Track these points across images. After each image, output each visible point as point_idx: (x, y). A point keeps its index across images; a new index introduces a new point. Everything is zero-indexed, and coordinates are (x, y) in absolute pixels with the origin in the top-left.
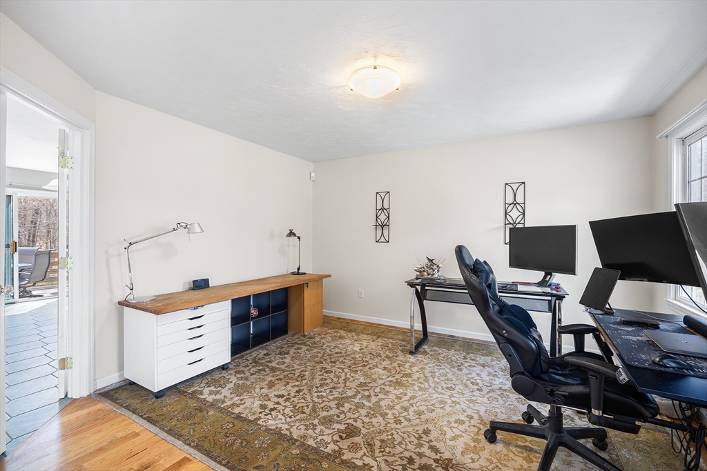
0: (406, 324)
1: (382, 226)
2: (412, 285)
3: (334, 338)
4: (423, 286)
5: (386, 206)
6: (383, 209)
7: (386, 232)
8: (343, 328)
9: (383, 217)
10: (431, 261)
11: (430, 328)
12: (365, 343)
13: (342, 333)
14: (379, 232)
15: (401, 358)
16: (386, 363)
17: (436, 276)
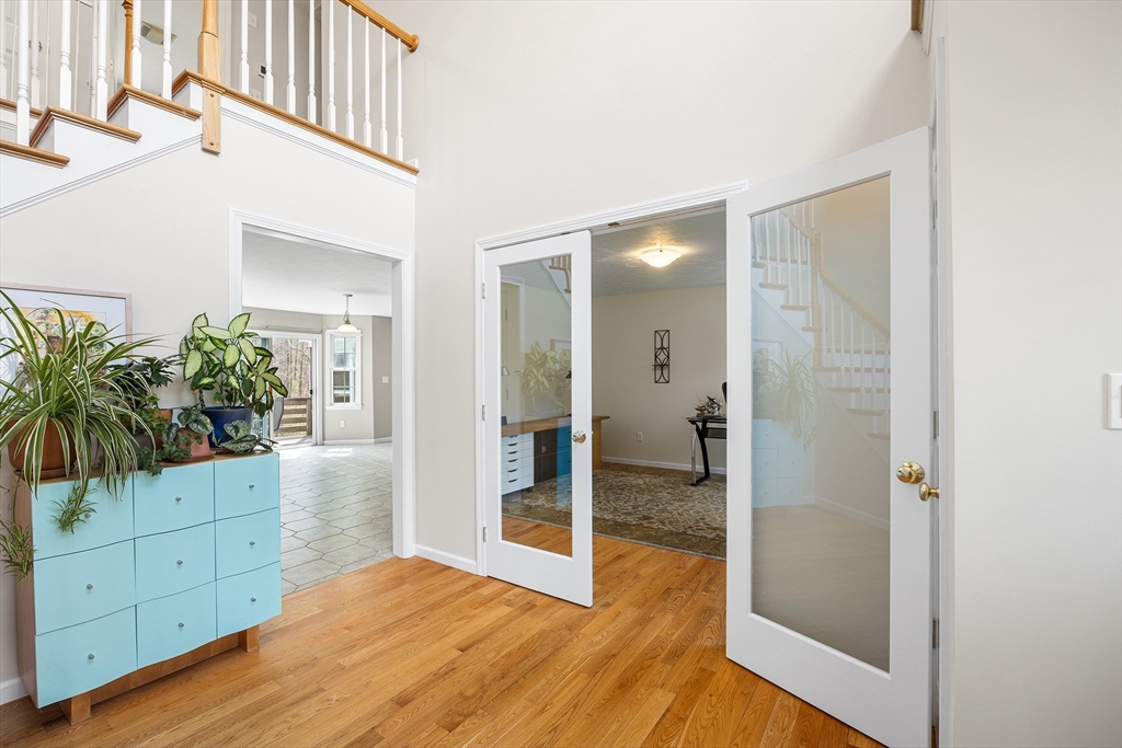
0: (687, 467)
1: (662, 366)
2: (693, 422)
3: (617, 476)
4: (705, 422)
5: (665, 345)
6: (662, 348)
7: (665, 372)
8: (624, 470)
9: (662, 357)
10: (711, 400)
11: (712, 469)
12: (647, 480)
13: (623, 473)
14: (659, 372)
15: (683, 488)
16: (670, 490)
17: (716, 414)
